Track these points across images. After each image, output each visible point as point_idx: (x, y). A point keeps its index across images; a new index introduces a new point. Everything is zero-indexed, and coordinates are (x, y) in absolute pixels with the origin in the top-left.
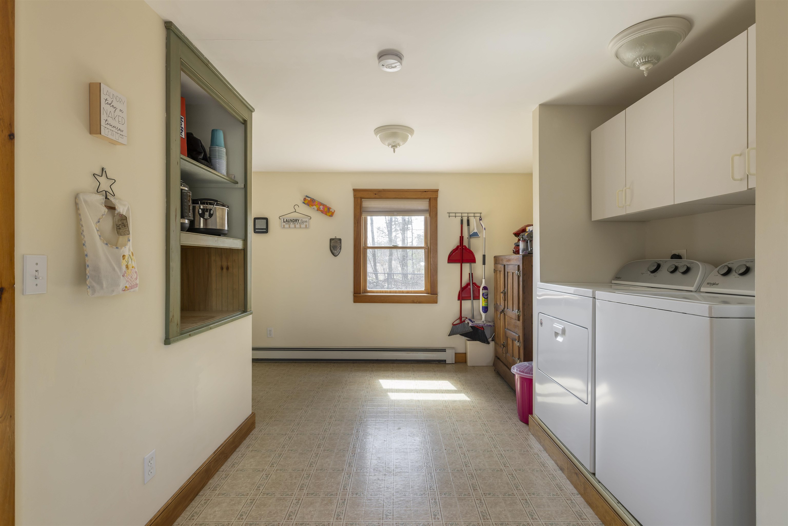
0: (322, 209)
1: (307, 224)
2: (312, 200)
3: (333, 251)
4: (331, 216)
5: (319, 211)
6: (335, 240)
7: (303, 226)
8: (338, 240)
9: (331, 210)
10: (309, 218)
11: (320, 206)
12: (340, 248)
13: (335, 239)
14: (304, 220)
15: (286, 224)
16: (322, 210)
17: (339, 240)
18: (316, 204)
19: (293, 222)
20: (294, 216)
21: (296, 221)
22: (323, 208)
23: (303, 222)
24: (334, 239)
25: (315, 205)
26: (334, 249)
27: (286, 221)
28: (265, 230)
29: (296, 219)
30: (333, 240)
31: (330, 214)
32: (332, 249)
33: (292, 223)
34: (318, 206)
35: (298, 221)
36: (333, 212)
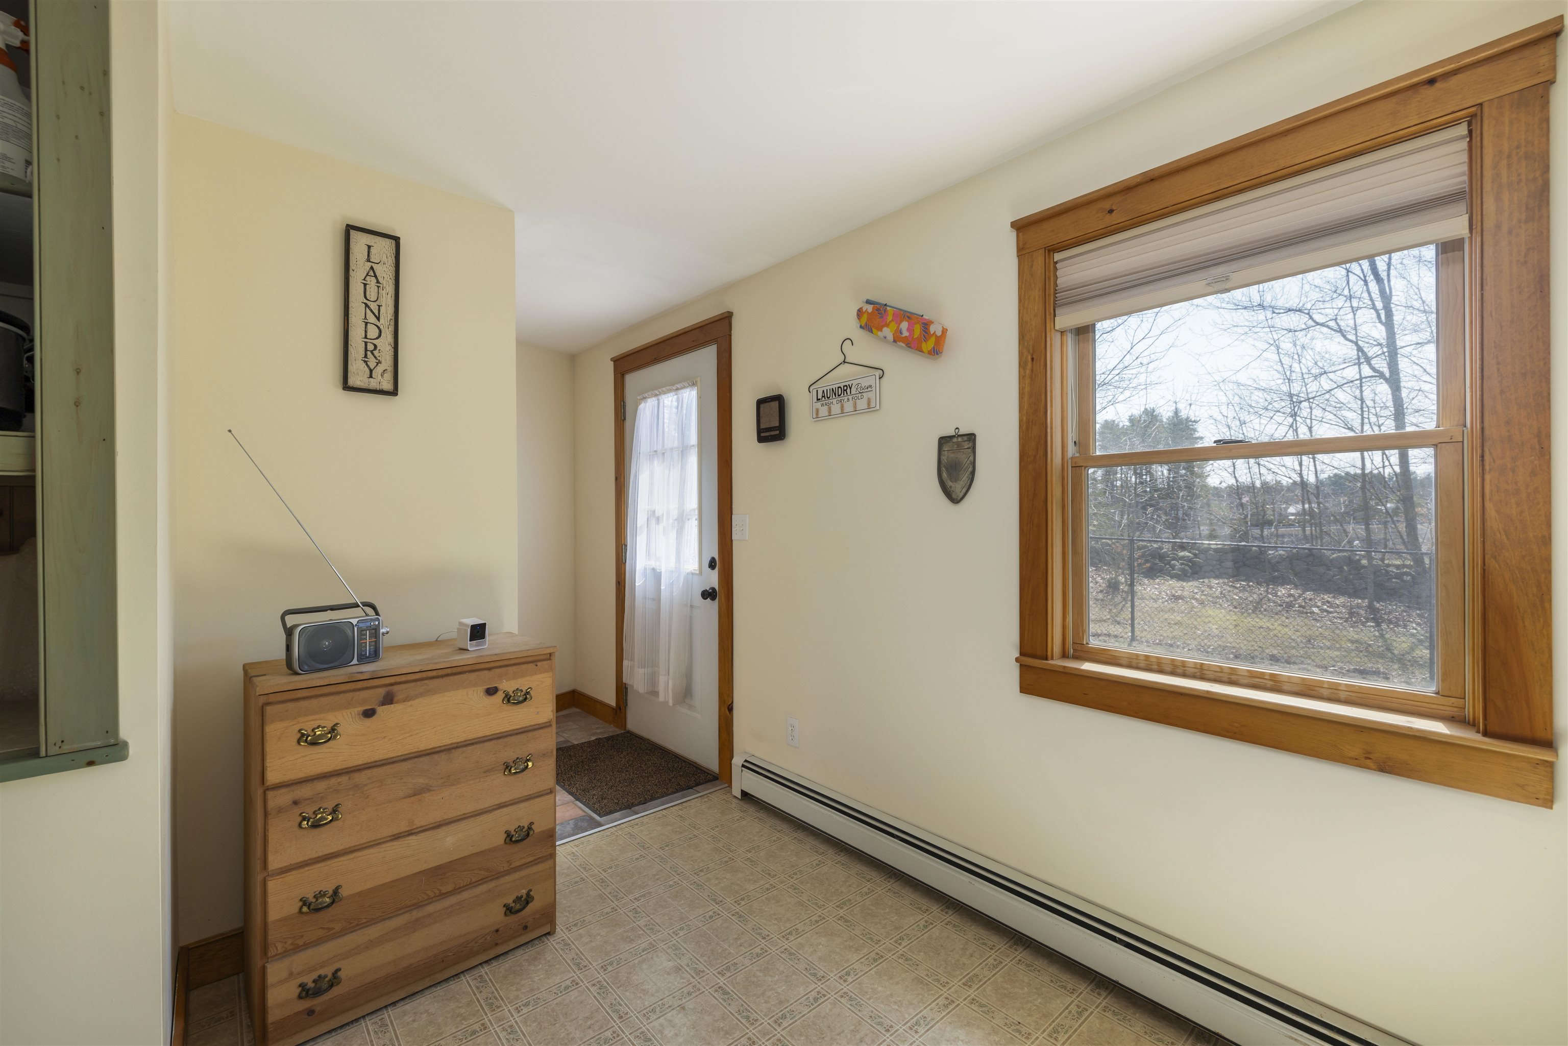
0: (906, 334)
1: (871, 395)
2: (878, 310)
3: (949, 484)
4: (936, 352)
5: (901, 344)
6: (955, 440)
7: (862, 404)
8: (965, 438)
9: (932, 329)
10: (878, 373)
11: (900, 324)
12: (970, 469)
13: (954, 436)
14: (865, 383)
15: (822, 405)
16: (906, 336)
17: (969, 440)
18: (890, 318)
19: (839, 395)
20: (844, 374)
21: (844, 390)
22: (908, 330)
23: (862, 391)
24: (951, 437)
25: (887, 325)
26: (949, 474)
27: (823, 397)
28: (778, 432)
29: (845, 384)
30: (948, 442)
31: (931, 344)
32: (945, 475)
33: (835, 401)
34: (893, 326)
35: (848, 390)
36: (939, 333)
